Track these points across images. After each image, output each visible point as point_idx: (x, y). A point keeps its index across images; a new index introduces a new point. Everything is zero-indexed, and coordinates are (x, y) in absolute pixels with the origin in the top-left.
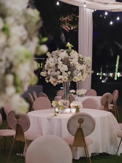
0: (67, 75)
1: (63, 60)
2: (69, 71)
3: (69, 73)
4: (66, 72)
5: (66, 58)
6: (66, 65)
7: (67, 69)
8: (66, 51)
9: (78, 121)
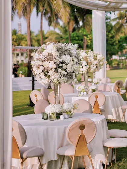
0: (87, 68)
1: (83, 58)
2: (87, 65)
3: (88, 66)
4: (86, 66)
5: (85, 56)
6: (86, 61)
7: (86, 64)
8: (85, 52)
9: (95, 97)
